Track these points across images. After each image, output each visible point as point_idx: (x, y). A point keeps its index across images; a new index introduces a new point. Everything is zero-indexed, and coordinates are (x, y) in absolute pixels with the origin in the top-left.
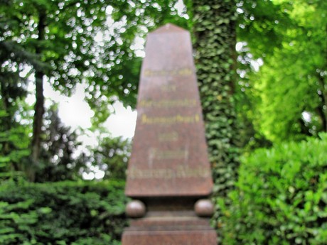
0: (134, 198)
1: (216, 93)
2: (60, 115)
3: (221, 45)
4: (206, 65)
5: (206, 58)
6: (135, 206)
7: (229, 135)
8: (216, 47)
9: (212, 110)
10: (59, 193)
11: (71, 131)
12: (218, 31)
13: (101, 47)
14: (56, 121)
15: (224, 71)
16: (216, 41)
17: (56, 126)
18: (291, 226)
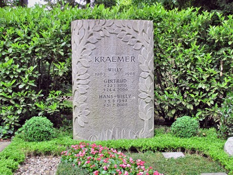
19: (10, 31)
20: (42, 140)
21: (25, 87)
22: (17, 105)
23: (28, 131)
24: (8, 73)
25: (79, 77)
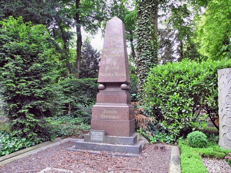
0: (101, 83)
1: (145, 40)
2: (91, 44)
3: (148, 17)
4: (141, 27)
5: (141, 24)
6: (101, 86)
7: (151, 58)
8: (145, 19)
9: (143, 47)
10: (86, 83)
11: (97, 52)
12: (146, 11)
13: (109, 7)
14: (89, 47)
15: (149, 29)
16: (145, 16)
17: (90, 50)
18: (161, 94)
19: (177, 76)
20: (202, 147)
21: (186, 111)
22: (179, 123)
23: (193, 140)
24: (176, 102)
25: (227, 106)
